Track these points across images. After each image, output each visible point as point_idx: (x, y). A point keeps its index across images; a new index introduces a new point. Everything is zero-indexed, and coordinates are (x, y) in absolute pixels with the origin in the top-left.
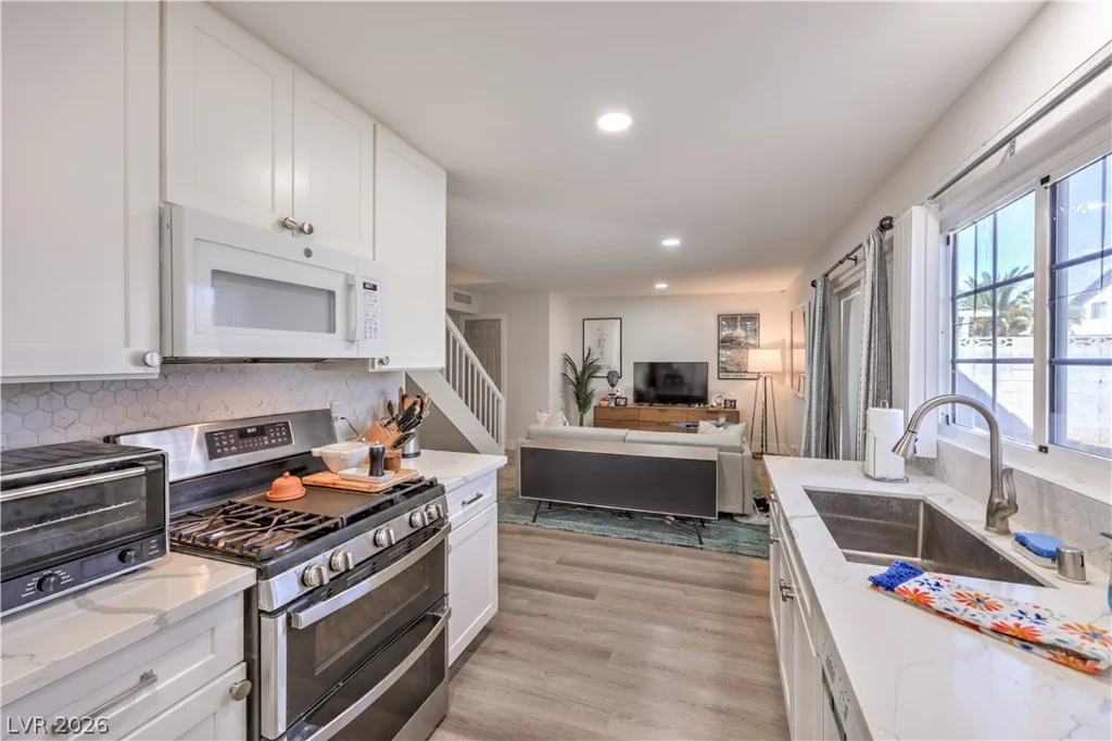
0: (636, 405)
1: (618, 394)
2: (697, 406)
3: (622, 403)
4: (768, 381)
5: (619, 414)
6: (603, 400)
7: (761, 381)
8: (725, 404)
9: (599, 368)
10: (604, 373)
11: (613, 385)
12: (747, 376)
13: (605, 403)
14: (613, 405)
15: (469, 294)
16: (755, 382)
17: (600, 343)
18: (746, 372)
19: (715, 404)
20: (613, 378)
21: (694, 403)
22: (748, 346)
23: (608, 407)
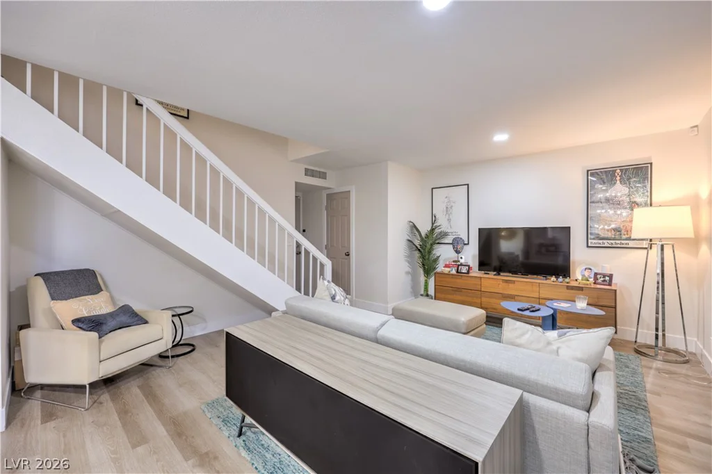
0: (481, 274)
1: (462, 261)
2: (553, 278)
3: (464, 270)
4: (668, 251)
5: (460, 282)
6: (446, 266)
7: (655, 252)
8: (596, 279)
9: (445, 234)
10: (449, 239)
11: (458, 252)
12: (631, 244)
13: (447, 270)
14: (454, 272)
15: (322, 170)
16: (645, 251)
17: (448, 210)
18: (629, 239)
19: (580, 277)
20: (458, 245)
21: (552, 275)
22: (633, 205)
23: (449, 275)
